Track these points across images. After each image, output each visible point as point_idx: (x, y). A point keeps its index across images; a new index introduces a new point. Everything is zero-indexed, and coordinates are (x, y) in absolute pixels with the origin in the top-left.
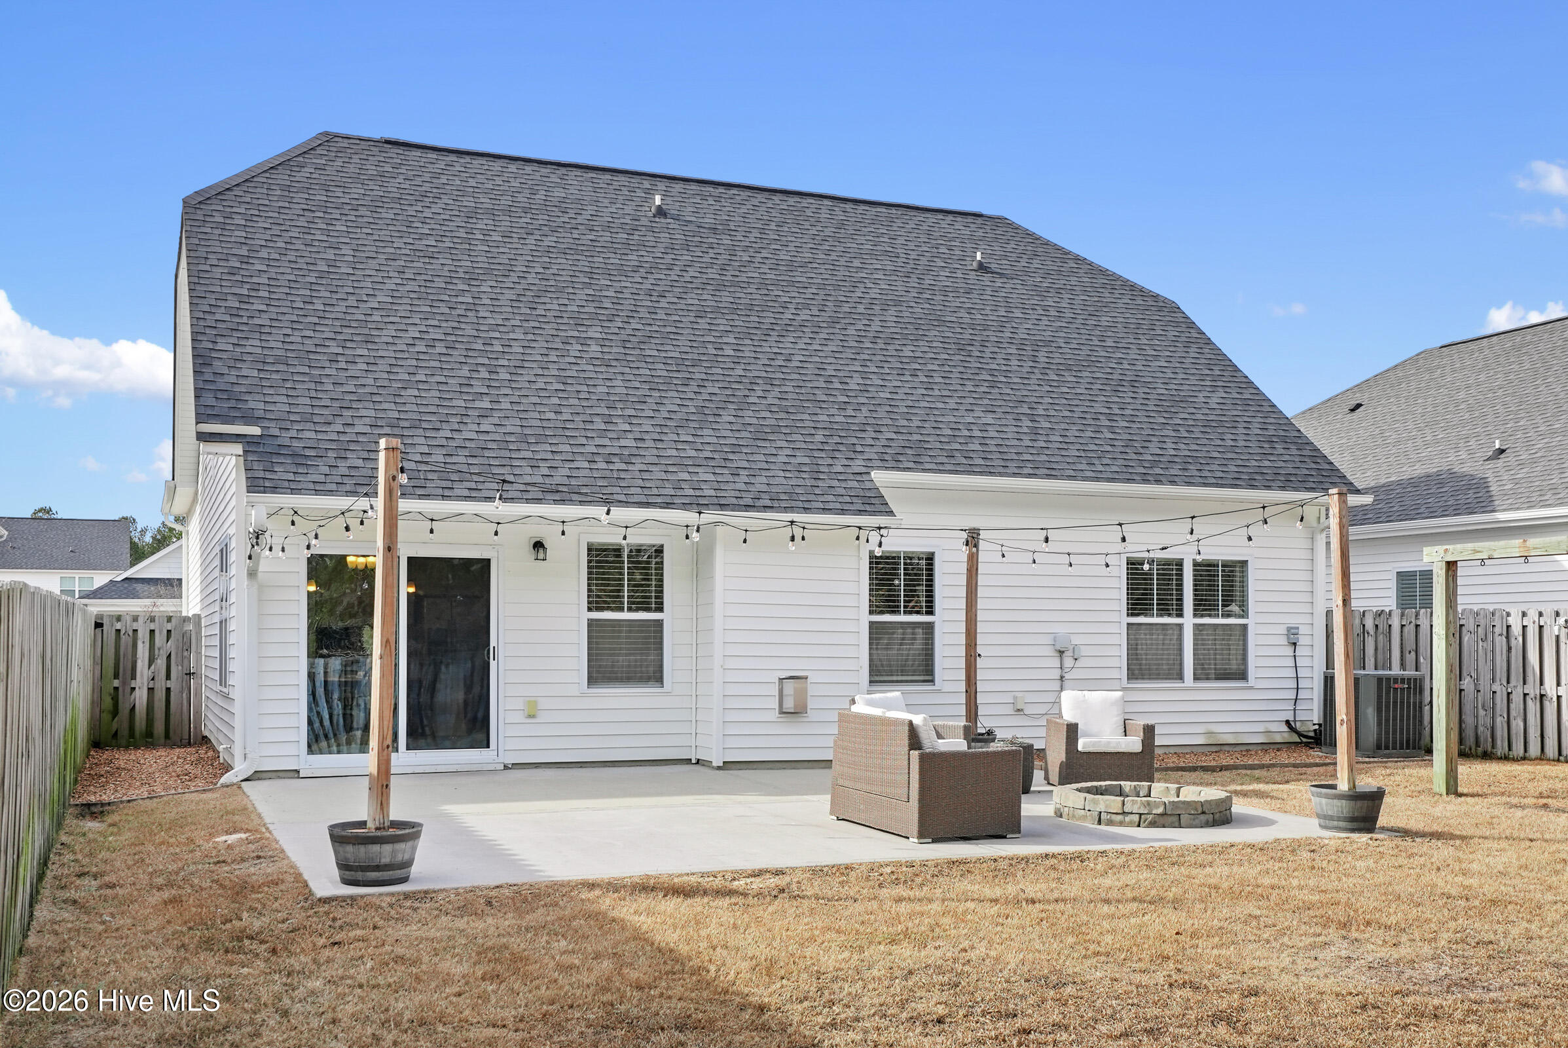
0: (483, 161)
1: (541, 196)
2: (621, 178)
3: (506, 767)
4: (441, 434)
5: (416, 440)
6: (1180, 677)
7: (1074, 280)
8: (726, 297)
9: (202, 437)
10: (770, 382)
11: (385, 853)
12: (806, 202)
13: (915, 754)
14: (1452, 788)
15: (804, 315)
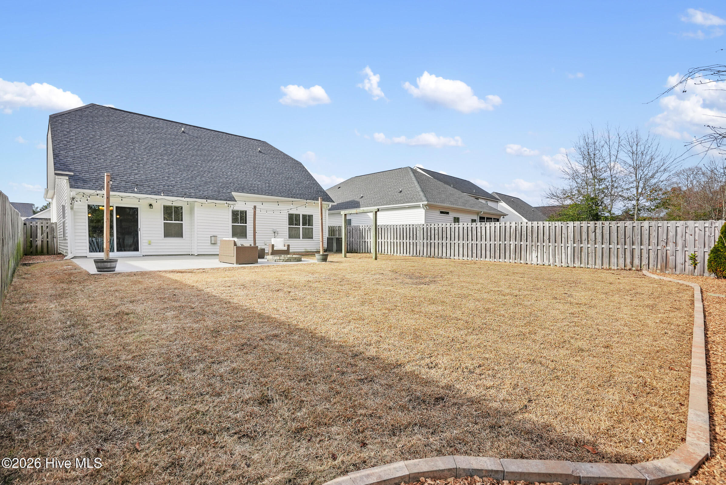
0: (137, 115)
1: (152, 125)
2: (174, 123)
3: (143, 256)
4: (124, 178)
5: (117, 179)
6: (300, 238)
7: (280, 156)
8: (199, 153)
9: (56, 174)
10: (209, 172)
11: (109, 265)
12: (219, 134)
13: (235, 247)
14: (345, 256)
15: (218, 158)
